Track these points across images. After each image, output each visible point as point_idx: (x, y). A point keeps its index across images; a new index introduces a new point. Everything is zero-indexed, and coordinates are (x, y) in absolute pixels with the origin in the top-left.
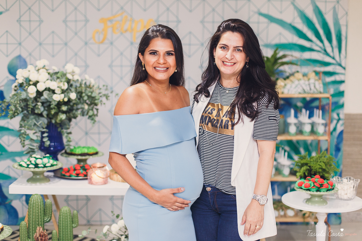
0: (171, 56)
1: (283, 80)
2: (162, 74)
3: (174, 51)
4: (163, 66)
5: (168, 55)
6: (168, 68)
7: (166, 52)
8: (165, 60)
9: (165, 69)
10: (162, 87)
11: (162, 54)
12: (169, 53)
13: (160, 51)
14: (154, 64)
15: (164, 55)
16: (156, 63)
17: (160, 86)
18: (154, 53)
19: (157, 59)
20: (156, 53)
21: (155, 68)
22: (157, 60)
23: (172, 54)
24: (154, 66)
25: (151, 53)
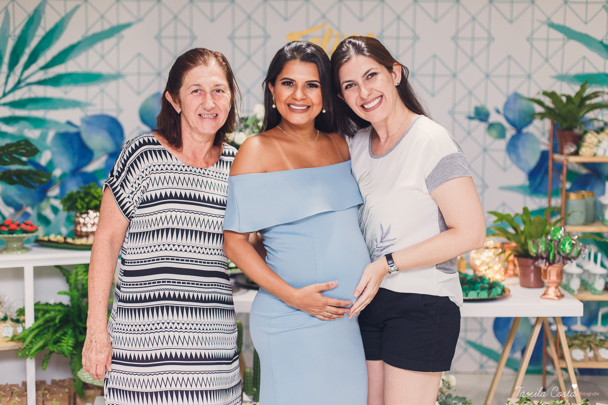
0: (314, 89)
1: (596, 134)
2: (298, 115)
3: (318, 80)
4: (301, 103)
5: (310, 87)
6: (308, 107)
7: (306, 82)
8: (304, 94)
9: (304, 108)
10: (302, 135)
11: (300, 85)
12: (311, 85)
13: (297, 80)
14: (288, 100)
15: (303, 88)
16: (290, 98)
17: (300, 133)
18: (289, 83)
19: (292, 92)
20: (292, 83)
21: (289, 105)
22: (292, 94)
23: (316, 86)
24: (288, 102)
25: (284, 84)
